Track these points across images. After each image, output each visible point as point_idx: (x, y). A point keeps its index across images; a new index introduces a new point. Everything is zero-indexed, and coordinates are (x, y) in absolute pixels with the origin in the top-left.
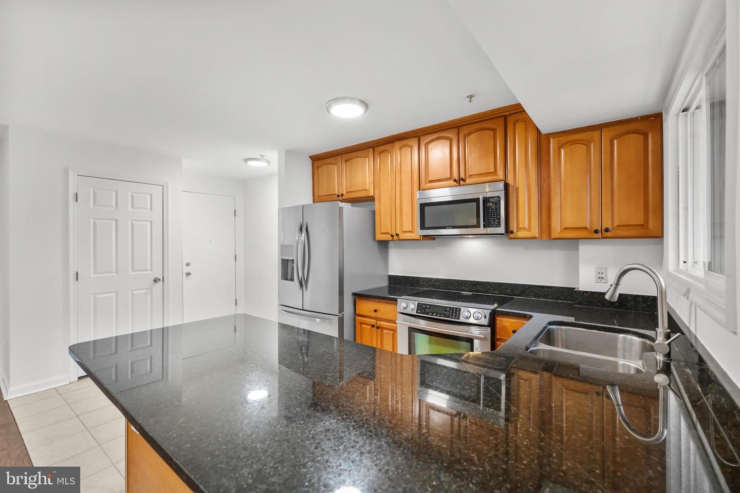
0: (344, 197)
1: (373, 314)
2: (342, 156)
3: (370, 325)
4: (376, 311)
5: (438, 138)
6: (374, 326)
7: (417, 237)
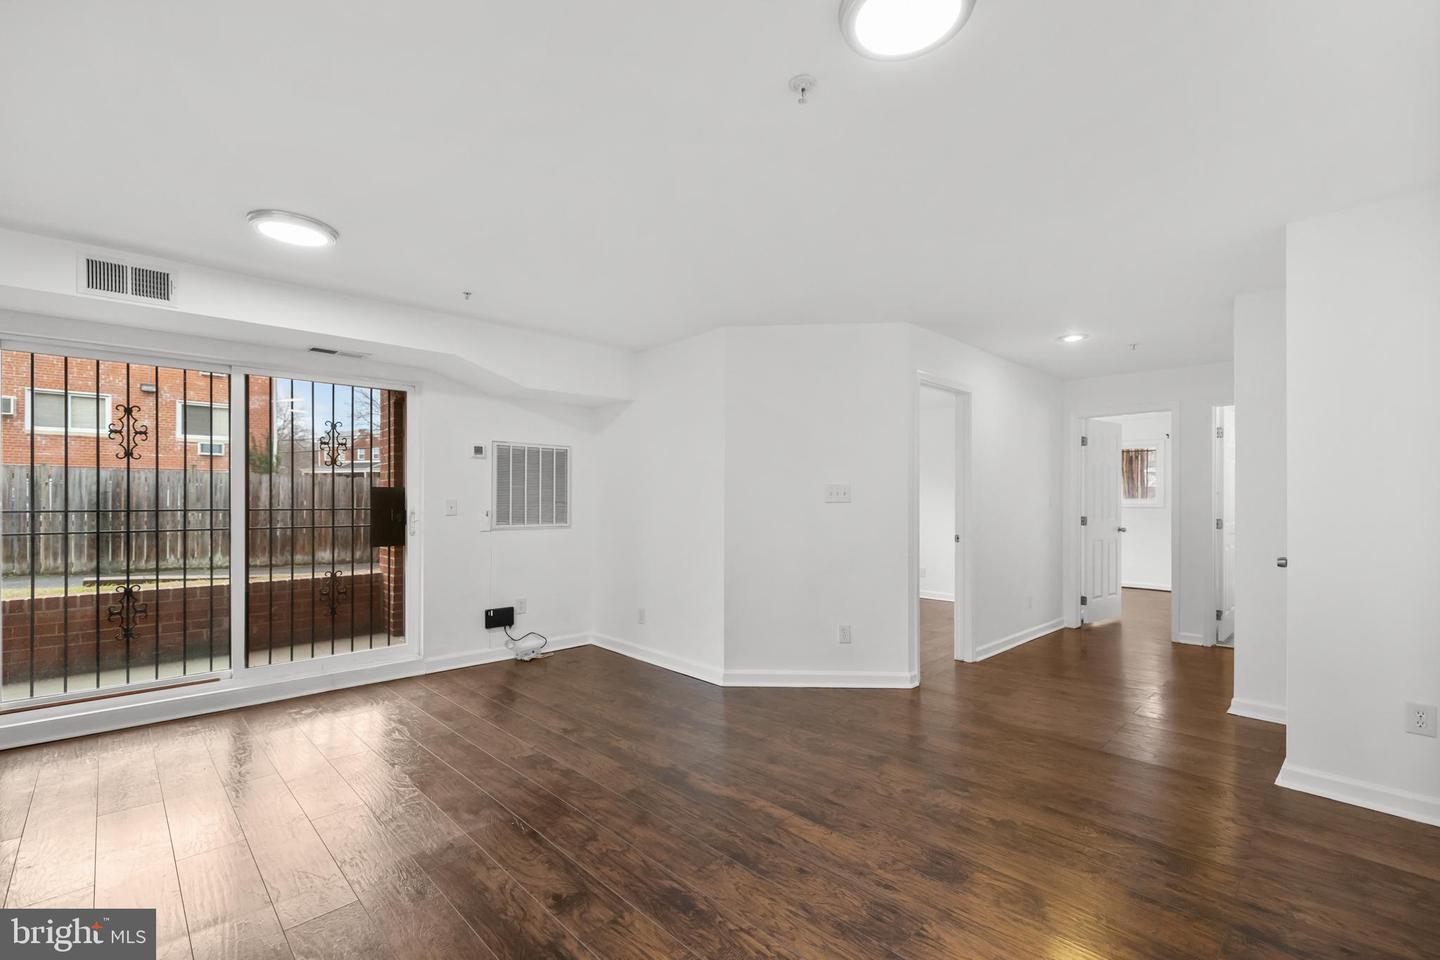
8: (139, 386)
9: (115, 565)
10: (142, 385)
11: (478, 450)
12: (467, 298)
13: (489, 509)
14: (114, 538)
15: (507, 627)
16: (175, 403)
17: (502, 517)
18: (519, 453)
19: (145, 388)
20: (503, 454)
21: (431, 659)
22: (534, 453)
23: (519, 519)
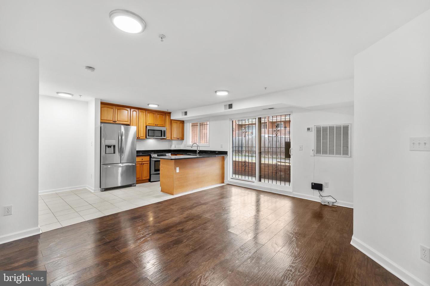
0: (116, 122)
1: (141, 161)
2: (116, 107)
3: (140, 164)
4: (142, 159)
5: (151, 113)
6: (141, 164)
7: (145, 138)
11: (309, 129)
12: (266, 89)
13: (313, 149)
15: (320, 191)
17: (318, 151)
18: (325, 129)
20: (318, 130)
21: (294, 193)
22: (331, 128)
23: (325, 152)
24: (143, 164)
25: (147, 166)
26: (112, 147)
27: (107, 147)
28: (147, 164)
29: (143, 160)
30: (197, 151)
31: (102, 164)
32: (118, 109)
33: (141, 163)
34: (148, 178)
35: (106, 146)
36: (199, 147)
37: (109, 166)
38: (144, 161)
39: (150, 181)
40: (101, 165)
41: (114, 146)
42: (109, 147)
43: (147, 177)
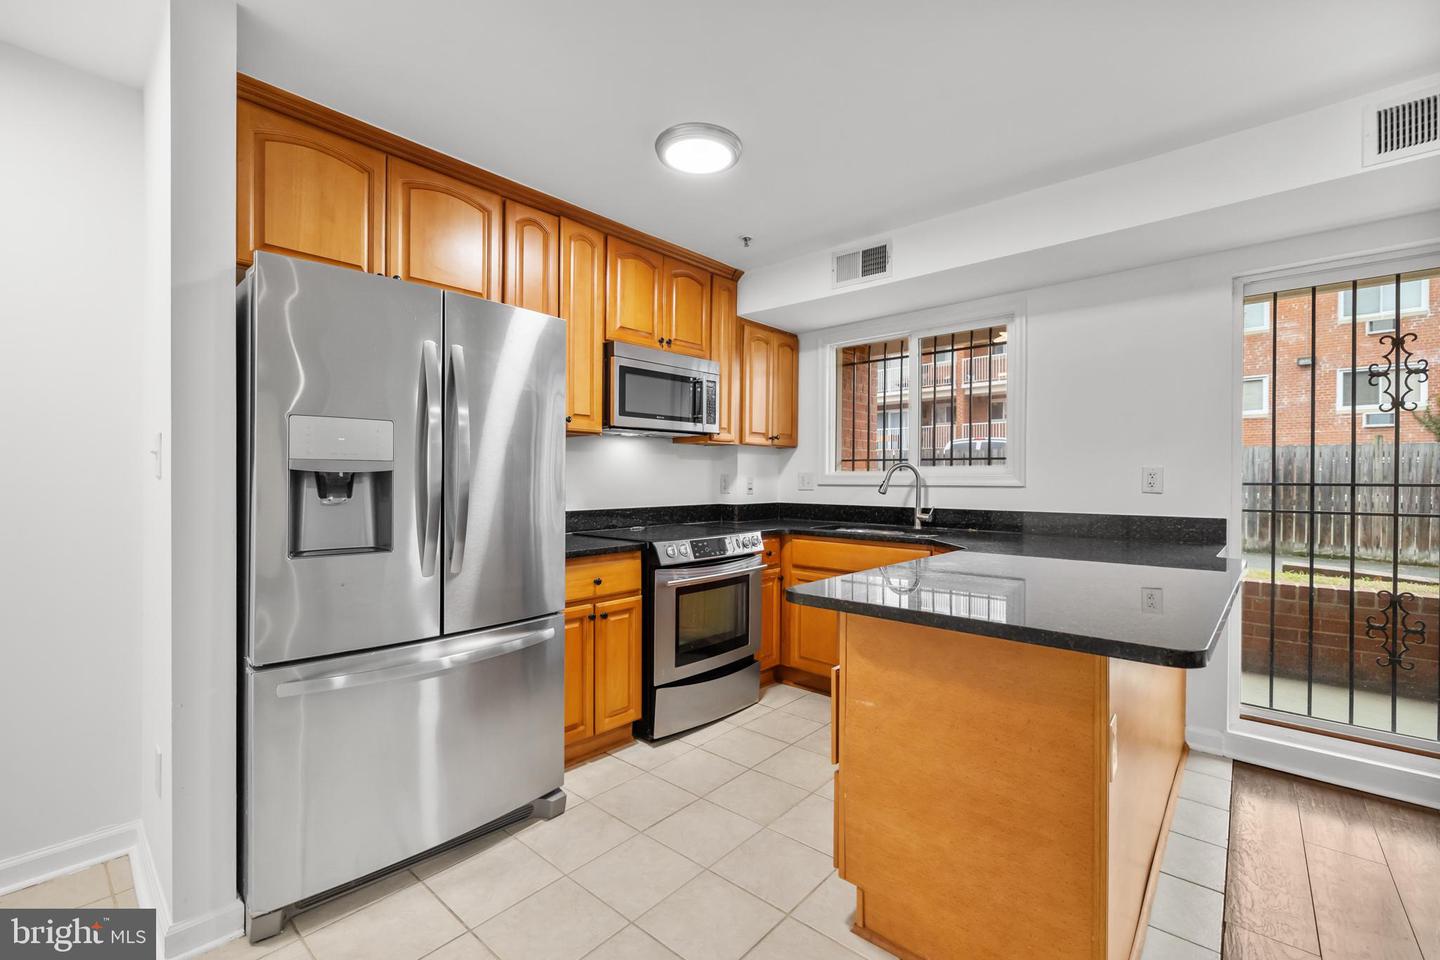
1: (589, 592)
2: (395, 163)
3: (581, 620)
4: (598, 582)
5: (637, 256)
6: (592, 618)
7: (599, 428)
8: (1296, 360)
9: (1286, 547)
10: (1299, 359)
14: (1285, 518)
16: (1335, 372)
19: (1302, 362)
24: (605, 616)
25: (630, 625)
26: (364, 490)
27: (309, 491)
28: (628, 610)
29: (601, 590)
30: (918, 514)
31: (250, 660)
32: (409, 187)
33: (589, 606)
34: (635, 714)
35: (296, 477)
36: (926, 486)
37: (339, 681)
38: (608, 591)
39: (643, 730)
40: (248, 670)
41: (382, 481)
42: (336, 484)
43: (625, 710)
